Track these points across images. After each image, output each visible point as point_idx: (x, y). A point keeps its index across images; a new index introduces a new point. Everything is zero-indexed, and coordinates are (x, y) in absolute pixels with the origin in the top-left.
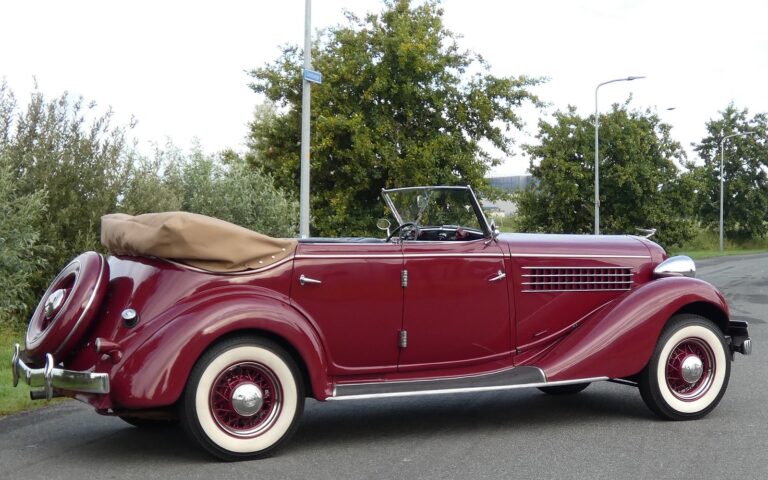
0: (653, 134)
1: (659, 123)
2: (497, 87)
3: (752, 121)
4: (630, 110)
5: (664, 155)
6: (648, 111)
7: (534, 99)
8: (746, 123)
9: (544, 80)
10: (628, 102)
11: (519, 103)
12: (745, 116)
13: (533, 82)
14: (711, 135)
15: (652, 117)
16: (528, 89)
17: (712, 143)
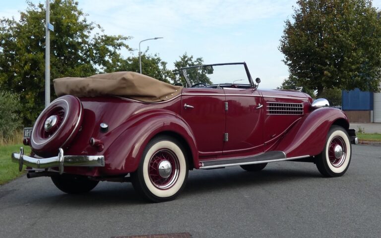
0: (158, 66)
1: (161, 62)
2: (109, 40)
3: (195, 62)
4: (147, 55)
5: (164, 76)
6: (156, 55)
7: (127, 47)
8: (193, 63)
9: (130, 38)
10: (146, 51)
11: (120, 49)
12: (192, 59)
13: (125, 39)
14: (176, 68)
15: (158, 58)
16: (125, 42)
17: (177, 72)
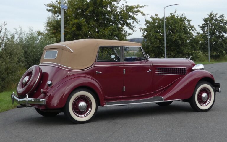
0: (184, 23)
1: (186, 19)
3: (219, 18)
4: (176, 15)
5: (188, 30)
6: (182, 15)
7: (142, 13)
8: (217, 18)
9: (145, 6)
10: (175, 12)
11: (137, 14)
12: (217, 16)
13: (142, 7)
14: (205, 23)
15: (184, 17)
16: (140, 9)
17: (205, 25)
